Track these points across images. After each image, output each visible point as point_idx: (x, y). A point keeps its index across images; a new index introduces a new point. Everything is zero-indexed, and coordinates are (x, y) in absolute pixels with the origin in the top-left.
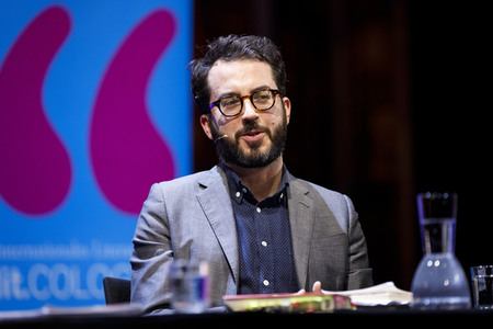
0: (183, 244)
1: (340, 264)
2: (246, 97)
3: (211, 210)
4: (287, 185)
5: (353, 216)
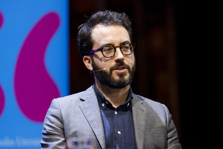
2: (117, 47)
3: (88, 113)
4: (132, 98)
5: (168, 116)
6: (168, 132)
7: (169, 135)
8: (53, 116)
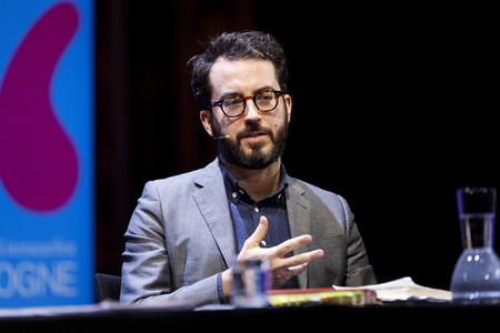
0: (178, 242)
1: (338, 267)
2: (249, 98)
3: (208, 210)
4: (286, 185)
5: (349, 216)
6: (349, 244)
7: (350, 250)
8: (146, 211)
